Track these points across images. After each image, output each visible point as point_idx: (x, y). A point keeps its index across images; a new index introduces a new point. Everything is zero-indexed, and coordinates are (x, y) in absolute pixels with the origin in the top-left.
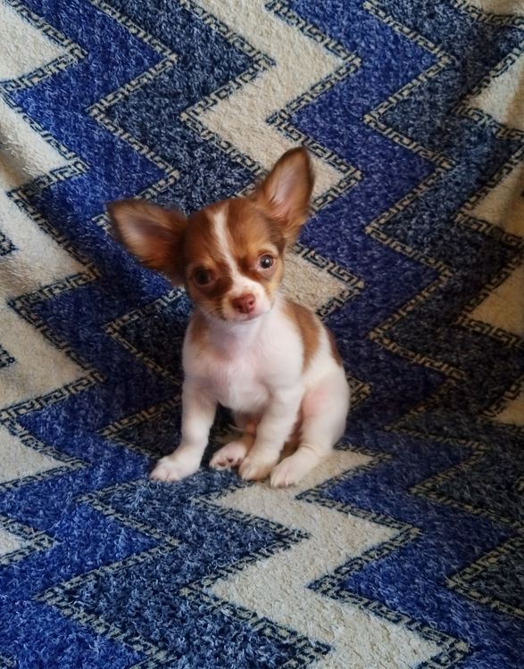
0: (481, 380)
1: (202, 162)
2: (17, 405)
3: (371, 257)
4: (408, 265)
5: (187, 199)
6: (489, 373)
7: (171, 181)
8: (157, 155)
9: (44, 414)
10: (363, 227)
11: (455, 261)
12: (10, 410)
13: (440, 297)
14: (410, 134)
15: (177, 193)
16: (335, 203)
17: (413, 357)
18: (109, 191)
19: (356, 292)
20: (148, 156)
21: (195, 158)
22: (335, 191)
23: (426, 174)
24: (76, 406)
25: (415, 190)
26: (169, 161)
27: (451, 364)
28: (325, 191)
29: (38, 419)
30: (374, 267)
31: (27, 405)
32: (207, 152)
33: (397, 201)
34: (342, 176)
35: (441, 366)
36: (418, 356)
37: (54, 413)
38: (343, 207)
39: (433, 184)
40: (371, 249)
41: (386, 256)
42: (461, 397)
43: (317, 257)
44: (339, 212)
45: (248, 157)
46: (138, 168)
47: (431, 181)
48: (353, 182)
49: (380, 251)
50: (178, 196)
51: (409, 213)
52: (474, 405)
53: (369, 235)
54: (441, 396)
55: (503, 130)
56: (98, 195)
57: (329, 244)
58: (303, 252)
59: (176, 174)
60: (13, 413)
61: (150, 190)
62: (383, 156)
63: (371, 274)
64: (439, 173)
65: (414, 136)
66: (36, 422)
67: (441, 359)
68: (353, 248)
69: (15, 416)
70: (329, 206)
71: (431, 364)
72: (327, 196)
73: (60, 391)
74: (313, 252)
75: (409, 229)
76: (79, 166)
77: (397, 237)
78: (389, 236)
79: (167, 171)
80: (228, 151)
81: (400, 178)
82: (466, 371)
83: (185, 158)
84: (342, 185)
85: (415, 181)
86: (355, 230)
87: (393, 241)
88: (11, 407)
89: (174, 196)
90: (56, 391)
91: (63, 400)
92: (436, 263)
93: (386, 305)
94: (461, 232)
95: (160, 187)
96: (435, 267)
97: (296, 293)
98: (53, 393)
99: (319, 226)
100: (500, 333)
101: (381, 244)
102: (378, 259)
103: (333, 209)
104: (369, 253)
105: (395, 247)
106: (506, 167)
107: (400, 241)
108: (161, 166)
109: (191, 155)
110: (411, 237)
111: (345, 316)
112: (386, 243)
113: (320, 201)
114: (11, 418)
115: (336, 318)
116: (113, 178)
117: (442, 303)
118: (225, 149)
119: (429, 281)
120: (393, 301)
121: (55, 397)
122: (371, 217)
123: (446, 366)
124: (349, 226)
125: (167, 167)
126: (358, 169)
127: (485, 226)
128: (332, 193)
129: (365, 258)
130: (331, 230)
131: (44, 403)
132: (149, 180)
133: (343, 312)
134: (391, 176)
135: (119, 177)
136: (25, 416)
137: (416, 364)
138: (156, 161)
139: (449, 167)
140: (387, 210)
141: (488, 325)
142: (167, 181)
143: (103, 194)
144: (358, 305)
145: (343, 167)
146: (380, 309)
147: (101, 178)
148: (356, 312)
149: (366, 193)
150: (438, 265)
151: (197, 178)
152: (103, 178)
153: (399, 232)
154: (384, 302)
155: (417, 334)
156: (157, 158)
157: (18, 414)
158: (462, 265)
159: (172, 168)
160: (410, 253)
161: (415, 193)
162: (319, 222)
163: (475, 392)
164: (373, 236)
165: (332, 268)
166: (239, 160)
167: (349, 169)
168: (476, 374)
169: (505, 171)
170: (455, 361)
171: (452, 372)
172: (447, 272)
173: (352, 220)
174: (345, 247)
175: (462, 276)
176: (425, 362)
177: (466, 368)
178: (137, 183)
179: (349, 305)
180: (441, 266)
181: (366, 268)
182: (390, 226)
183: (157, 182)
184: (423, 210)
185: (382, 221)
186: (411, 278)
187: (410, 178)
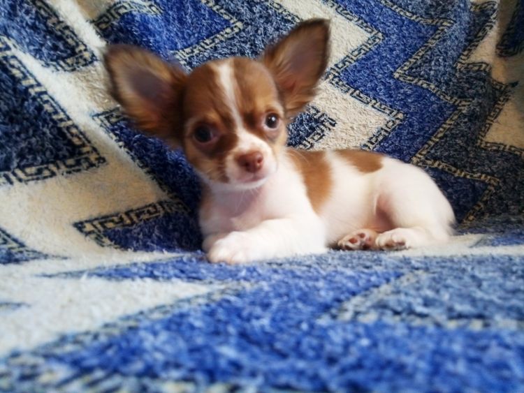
0: (512, 185)
1: (261, 17)
2: (103, 218)
3: (405, 93)
4: (434, 99)
5: (251, 45)
6: (516, 179)
7: (236, 30)
8: (222, 8)
9: (136, 231)
10: (392, 72)
11: (469, 93)
12: (96, 223)
13: (466, 120)
14: (410, 10)
15: (242, 40)
16: (368, 54)
17: (455, 172)
18: (183, 33)
19: (398, 122)
20: (215, 9)
21: (255, 13)
22: (366, 46)
23: (431, 32)
24: (171, 227)
25: (426, 44)
26: (233, 14)
27: (488, 174)
28: (359, 45)
29: (128, 235)
30: (409, 100)
31: (116, 219)
32: (264, 9)
33: (413, 53)
34: (369, 35)
35: (480, 177)
36: (459, 171)
37: (146, 230)
38: (374, 58)
39: (439, 38)
40: (402, 88)
41: (417, 91)
42: (500, 201)
43: (361, 95)
44: (372, 61)
45: (297, 17)
46: (207, 16)
47: (437, 36)
48: (377, 40)
49: (410, 89)
50: (243, 42)
51: (427, 59)
52: (512, 207)
53: (398, 79)
54: (486, 203)
55: (474, 7)
56: (172, 35)
57: (369, 85)
58: (350, 92)
59: (239, 24)
60: (99, 226)
61: (218, 36)
62: (395, 23)
63: (408, 106)
64: (442, 30)
65: (414, 11)
66: (126, 238)
67: (478, 171)
68: (388, 88)
69: (101, 229)
70: (364, 56)
71: (471, 176)
72: (361, 49)
73: (155, 207)
74: (358, 92)
75: (430, 70)
76: (154, 9)
77: (422, 76)
78: (415, 77)
79: (232, 21)
80: (280, 11)
81: (412, 38)
82: (500, 178)
83: (246, 13)
84: (370, 42)
85: (424, 39)
86: (386, 75)
87: (419, 80)
88: (96, 219)
89: (239, 41)
90: (150, 205)
91: (157, 217)
92: (452, 98)
93: (422, 133)
94: (465, 74)
95: (226, 33)
96: (451, 102)
97: (350, 125)
98: (146, 206)
99: (359, 71)
100: (513, 149)
101: (411, 84)
102: (410, 95)
103: (368, 59)
104: (402, 91)
105: (422, 84)
106: (488, 26)
107: (425, 79)
108: (226, 17)
109: (251, 11)
110: (433, 76)
111: (393, 143)
112: (414, 82)
113: (356, 53)
114: (96, 231)
115: (386, 145)
116: (185, 22)
117: (469, 124)
118: (278, 9)
119: (450, 112)
120: (427, 129)
121: (149, 212)
122: (396, 66)
123: (484, 176)
124: (382, 72)
125: (231, 19)
126: (379, 31)
127: (484, 66)
128: (364, 48)
129: (399, 95)
130: (369, 75)
131: (135, 219)
132: (217, 27)
133: (390, 139)
134: (404, 37)
135: (190, 22)
136: (114, 231)
137: (459, 177)
138: (222, 13)
139: (449, 25)
140: (407, 60)
141: (501, 144)
142: (232, 29)
143: (177, 34)
144: (401, 133)
145: (369, 30)
146: (418, 136)
147: (174, 21)
148: (401, 139)
149: (389, 48)
150: (453, 100)
151: (258, 29)
152: (176, 22)
153: (422, 73)
154: (420, 130)
155: (456, 150)
156: (222, 11)
157: (104, 227)
158: (475, 95)
159: (235, 20)
160: (434, 89)
161: (426, 46)
162: (359, 68)
163: (510, 196)
164: (401, 79)
165: (375, 104)
166: (290, 18)
167: (373, 31)
168: (507, 180)
169: (487, 28)
170: (489, 171)
171: (490, 180)
172: (464, 103)
173: (383, 67)
174: (382, 87)
175: (478, 102)
176: (465, 176)
177: (499, 176)
178: (207, 29)
179: (394, 133)
180: (456, 100)
181: (402, 102)
182: (414, 70)
183: (224, 29)
184: (438, 55)
185: (406, 68)
186: (436, 111)
187: (419, 37)
